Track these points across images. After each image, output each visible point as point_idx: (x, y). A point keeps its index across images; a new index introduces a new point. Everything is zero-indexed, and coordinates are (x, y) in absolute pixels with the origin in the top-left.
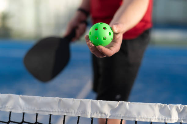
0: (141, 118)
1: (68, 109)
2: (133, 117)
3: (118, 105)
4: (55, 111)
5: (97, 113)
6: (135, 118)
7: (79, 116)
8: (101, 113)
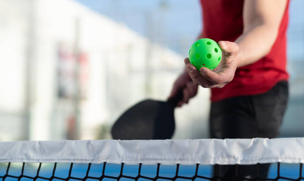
0: (286, 158)
1: (183, 155)
2: (274, 158)
3: (252, 144)
4: (165, 159)
5: (222, 157)
6: (277, 158)
7: (199, 162)
8: (229, 156)
